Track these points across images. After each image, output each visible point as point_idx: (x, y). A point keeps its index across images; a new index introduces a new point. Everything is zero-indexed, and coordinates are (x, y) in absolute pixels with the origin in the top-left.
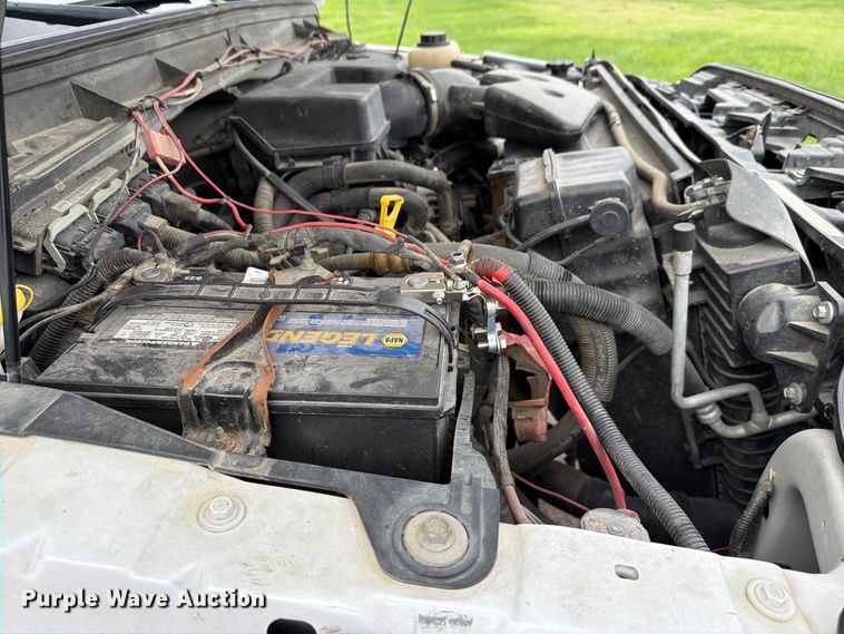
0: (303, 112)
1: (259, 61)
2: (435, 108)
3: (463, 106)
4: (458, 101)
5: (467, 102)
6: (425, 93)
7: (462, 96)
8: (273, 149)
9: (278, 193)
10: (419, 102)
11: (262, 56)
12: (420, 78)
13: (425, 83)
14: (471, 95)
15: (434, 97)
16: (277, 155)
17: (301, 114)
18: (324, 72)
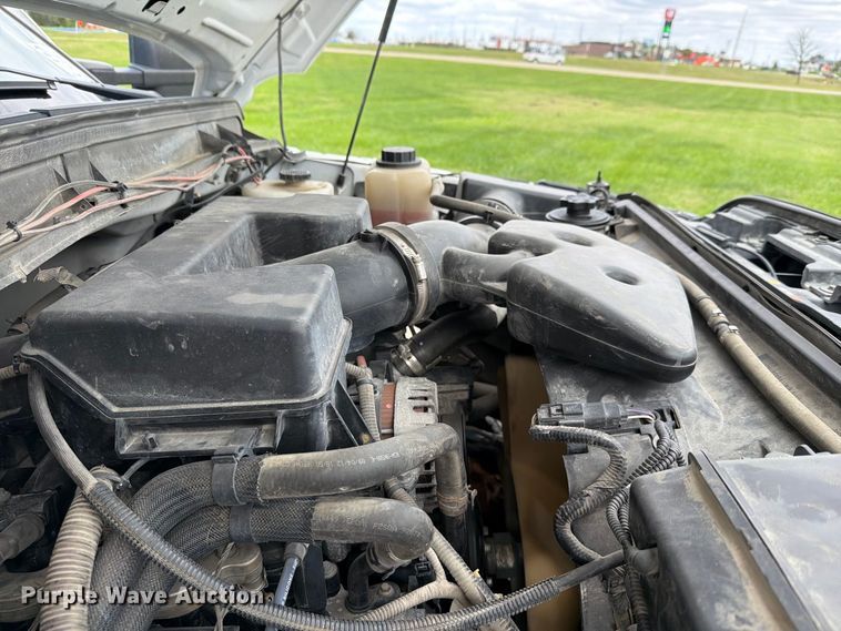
0: (178, 345)
1: (124, 206)
2: (422, 289)
3: (468, 286)
4: (460, 278)
5: (475, 281)
6: (407, 267)
7: (466, 272)
8: (115, 409)
9: (108, 535)
10: (397, 282)
11: (129, 196)
12: (399, 242)
13: (407, 252)
14: (482, 271)
15: (422, 273)
16: (121, 421)
17: (172, 347)
18: (238, 224)
